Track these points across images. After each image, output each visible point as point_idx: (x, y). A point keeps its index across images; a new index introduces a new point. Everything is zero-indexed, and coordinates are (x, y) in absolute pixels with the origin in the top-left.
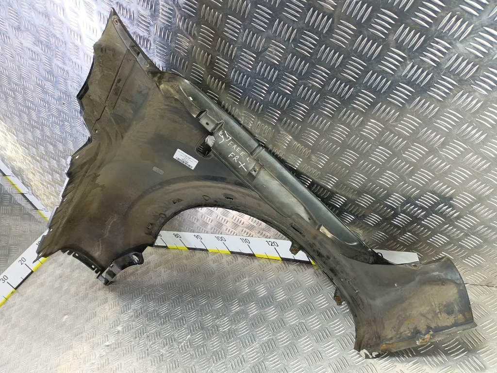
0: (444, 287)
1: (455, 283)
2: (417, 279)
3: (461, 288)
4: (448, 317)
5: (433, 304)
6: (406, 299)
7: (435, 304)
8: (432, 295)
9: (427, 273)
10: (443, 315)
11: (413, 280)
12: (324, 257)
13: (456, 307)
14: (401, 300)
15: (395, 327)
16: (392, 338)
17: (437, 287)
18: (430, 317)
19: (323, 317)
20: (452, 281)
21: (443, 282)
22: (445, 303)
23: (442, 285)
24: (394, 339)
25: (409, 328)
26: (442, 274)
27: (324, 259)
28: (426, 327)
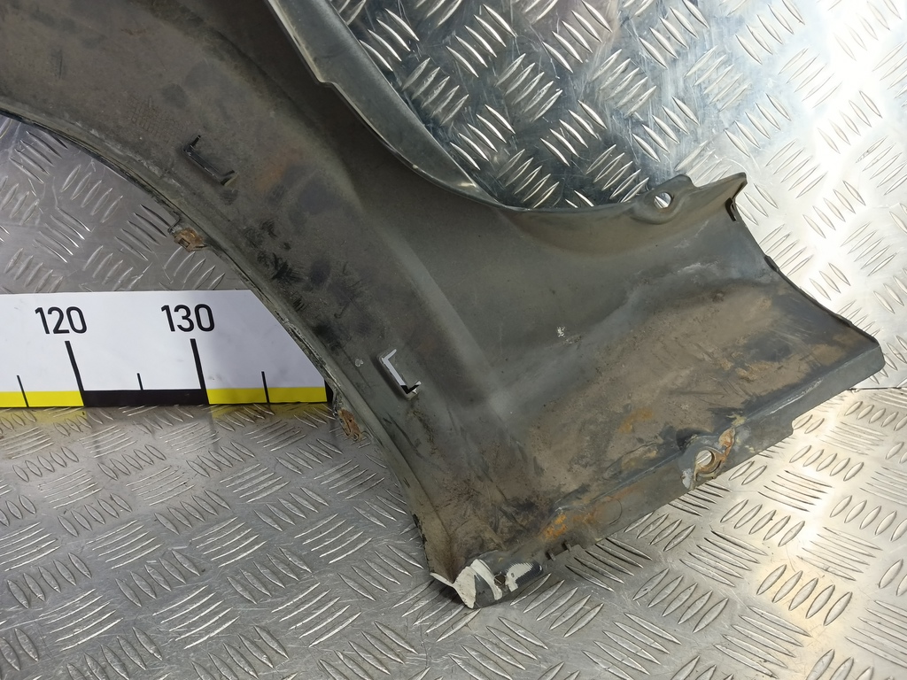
0: (723, 306)
1: (757, 285)
2: (634, 297)
3: (782, 292)
4: (776, 365)
5: (700, 356)
6: (598, 371)
7: (709, 355)
8: (688, 336)
9: (664, 270)
10: (754, 367)
11: (620, 302)
12: (298, 280)
13: (790, 337)
14: (582, 378)
15: (583, 457)
16: (583, 489)
17: (699, 312)
18: (708, 386)
19: (269, 521)
20: (745, 283)
21: (717, 291)
22: (743, 342)
23: (715, 299)
24: (594, 486)
25: (640, 440)
26: (713, 267)
27: (297, 289)
28: (709, 414)
